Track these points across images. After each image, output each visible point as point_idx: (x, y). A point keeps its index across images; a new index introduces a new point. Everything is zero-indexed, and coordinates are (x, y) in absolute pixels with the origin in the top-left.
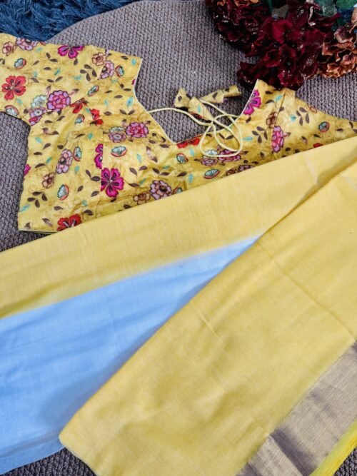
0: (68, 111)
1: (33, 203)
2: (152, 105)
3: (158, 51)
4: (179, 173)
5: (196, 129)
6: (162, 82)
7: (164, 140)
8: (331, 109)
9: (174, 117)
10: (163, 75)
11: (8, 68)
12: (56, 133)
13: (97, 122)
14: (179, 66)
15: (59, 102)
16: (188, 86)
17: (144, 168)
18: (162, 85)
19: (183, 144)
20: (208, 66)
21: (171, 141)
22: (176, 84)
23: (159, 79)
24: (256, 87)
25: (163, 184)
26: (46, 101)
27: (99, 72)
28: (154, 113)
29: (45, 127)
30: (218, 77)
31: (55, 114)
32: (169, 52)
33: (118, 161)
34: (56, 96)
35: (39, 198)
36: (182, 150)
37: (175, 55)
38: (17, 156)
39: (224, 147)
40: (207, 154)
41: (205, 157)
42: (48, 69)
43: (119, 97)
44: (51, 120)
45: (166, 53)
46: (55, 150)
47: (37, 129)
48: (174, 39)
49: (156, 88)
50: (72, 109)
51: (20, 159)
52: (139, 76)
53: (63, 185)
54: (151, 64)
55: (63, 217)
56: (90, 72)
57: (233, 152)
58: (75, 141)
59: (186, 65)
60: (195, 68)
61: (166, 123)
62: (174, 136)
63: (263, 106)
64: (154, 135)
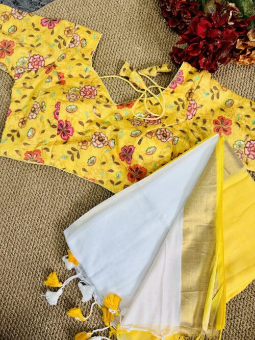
0: (42, 72)
1: (10, 138)
2: (104, 72)
3: (115, 28)
4: (115, 128)
5: (133, 94)
6: (114, 54)
7: (108, 101)
8: (239, 89)
9: (119, 83)
10: (116, 48)
11: (3, 33)
12: (31, 87)
13: (60, 83)
14: (129, 42)
16: (133, 60)
17: (90, 121)
18: (113, 57)
19: (121, 105)
20: (150, 44)
21: (113, 102)
22: (125, 57)
23: (112, 52)
24: (181, 68)
25: (102, 135)
26: (28, 62)
27: (68, 42)
28: (104, 78)
29: (25, 82)
30: (157, 53)
31: (33, 72)
32: (124, 29)
33: (70, 115)
34: (34, 59)
35: (15, 134)
36: (119, 111)
37: (128, 33)
38: (4, 101)
39: (150, 112)
40: (137, 116)
41: (135, 118)
42: (32, 36)
43: (79, 64)
44: (29, 77)
45: (121, 30)
46: (30, 100)
47: (19, 82)
48: (129, 19)
49: (109, 59)
50: (45, 70)
51: (5, 104)
52: (98, 48)
53: (32, 128)
54: (108, 39)
55: (29, 150)
56: (61, 41)
57: (156, 117)
58: (43, 96)
59: (134, 42)
60: (141, 45)
61: (112, 88)
62: (116, 98)
63: (185, 83)
64: (101, 96)
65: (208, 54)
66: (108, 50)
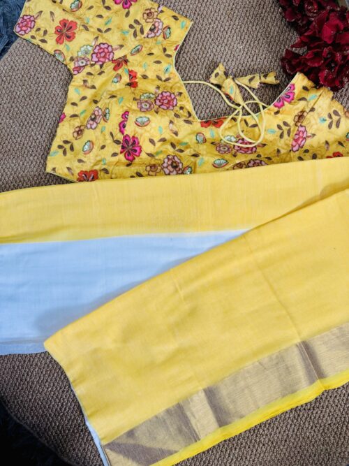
0: (109, 67)
1: (61, 151)
2: (189, 75)
3: (212, 15)
4: (193, 153)
5: (224, 109)
6: (205, 52)
7: (190, 115)
9: (207, 92)
10: (209, 44)
11: (64, 10)
12: (93, 87)
13: (132, 84)
14: (227, 36)
15: (103, 55)
16: (230, 62)
17: (163, 140)
18: (204, 56)
19: (206, 123)
20: (256, 43)
21: (196, 117)
22: (219, 57)
23: (203, 48)
24: (293, 81)
25: (176, 159)
26: (92, 52)
27: (147, 30)
28: (189, 84)
29: (86, 79)
30: (263, 56)
31: (97, 66)
32: (223, 18)
33: (139, 130)
34: (101, 48)
35: (67, 146)
36: (203, 130)
37: (227, 24)
38: (57, 102)
39: (243, 135)
40: (225, 140)
41: (222, 142)
42: (100, 16)
43: (158, 62)
44: (92, 73)
45: (219, 19)
46: (90, 103)
47: (78, 79)
48: (231, 4)
49: (198, 58)
50: (113, 65)
51: (59, 105)
52: (185, 40)
53: (89, 141)
54: (201, 30)
55: (84, 170)
56: (138, 28)
57: (250, 143)
58: (107, 101)
59: (235, 37)
60: (243, 43)
61: (197, 97)
62: (201, 112)
63: (295, 102)
64: (182, 108)
65: (333, 65)
66: (198, 45)
